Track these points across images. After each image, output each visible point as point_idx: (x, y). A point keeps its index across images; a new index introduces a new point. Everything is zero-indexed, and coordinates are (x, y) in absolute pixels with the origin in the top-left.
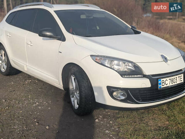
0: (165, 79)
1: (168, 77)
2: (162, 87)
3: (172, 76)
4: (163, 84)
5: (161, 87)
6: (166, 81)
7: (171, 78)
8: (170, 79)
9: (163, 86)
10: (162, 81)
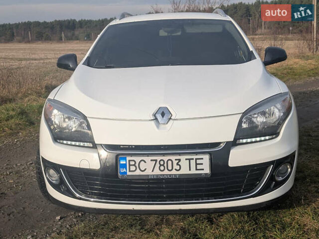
0: (137, 159)
1: (148, 155)
2: (129, 173)
3: (164, 155)
4: (133, 168)
5: (125, 173)
6: (143, 162)
7: (159, 158)
8: (156, 161)
9: (130, 171)
10: (129, 161)
